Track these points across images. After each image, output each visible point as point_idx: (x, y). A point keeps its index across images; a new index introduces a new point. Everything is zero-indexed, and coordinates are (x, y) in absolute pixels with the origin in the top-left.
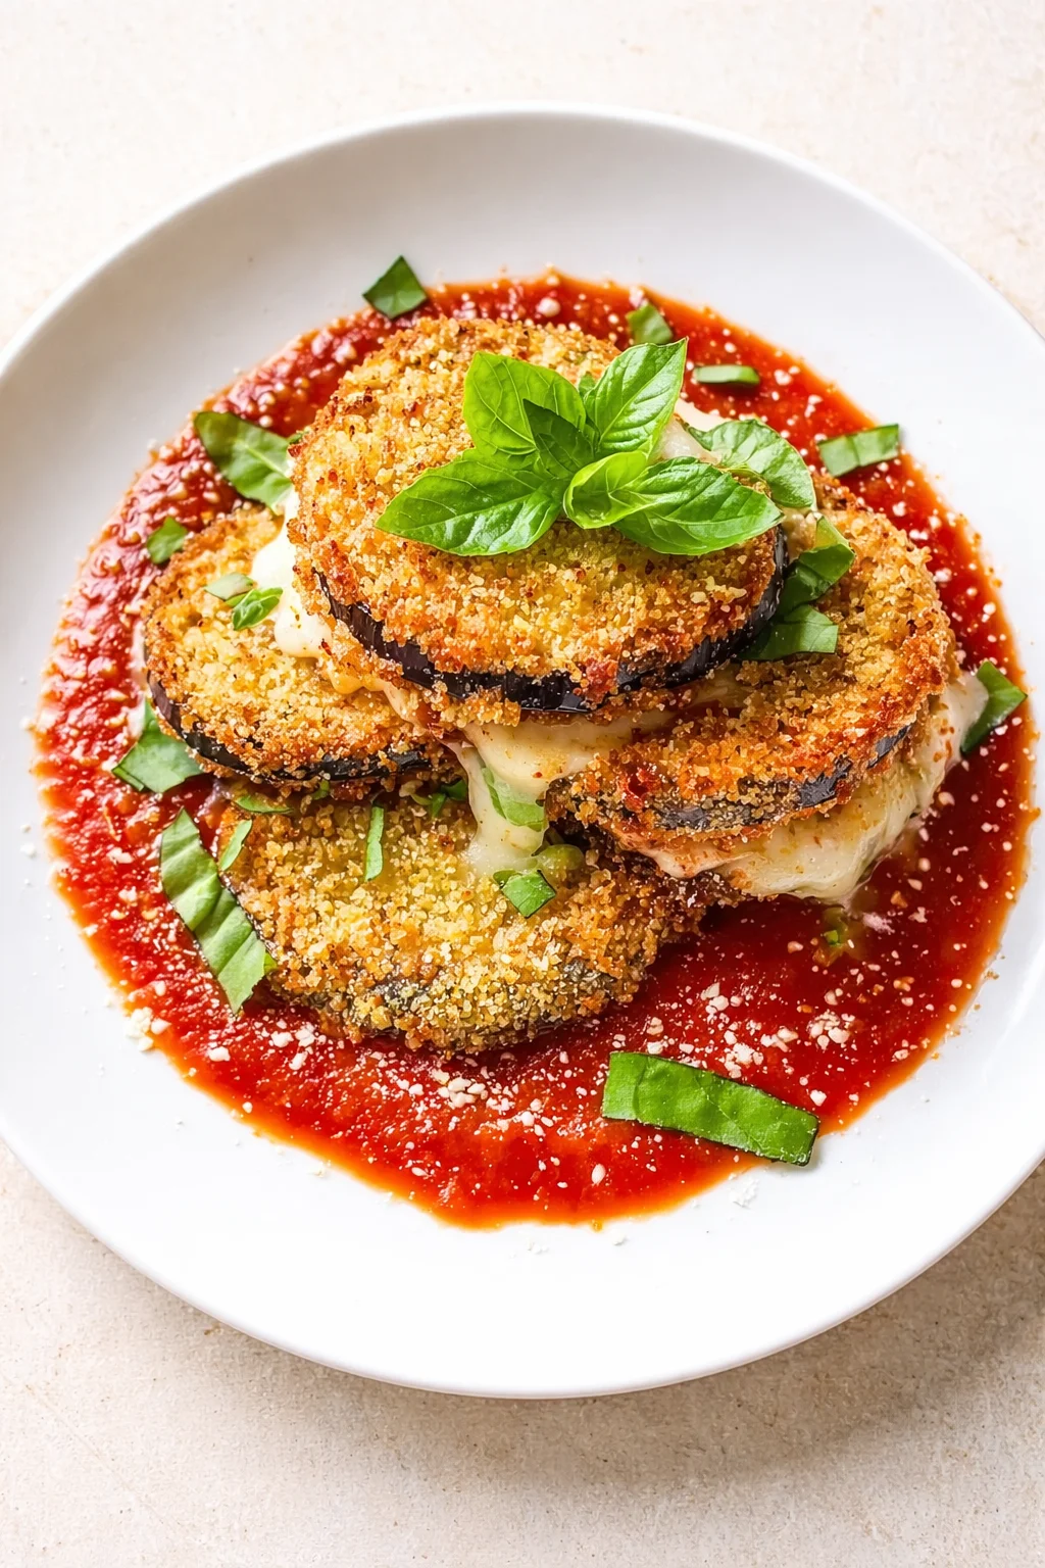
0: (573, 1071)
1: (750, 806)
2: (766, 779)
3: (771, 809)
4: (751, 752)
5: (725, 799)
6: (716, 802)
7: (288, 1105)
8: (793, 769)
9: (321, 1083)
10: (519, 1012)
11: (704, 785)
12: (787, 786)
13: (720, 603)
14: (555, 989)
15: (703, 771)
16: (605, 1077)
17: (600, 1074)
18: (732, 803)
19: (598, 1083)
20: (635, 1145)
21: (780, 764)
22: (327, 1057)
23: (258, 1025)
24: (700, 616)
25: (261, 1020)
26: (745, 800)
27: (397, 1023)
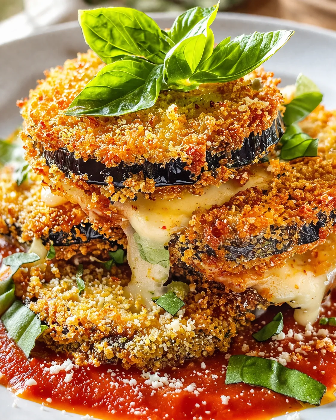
0: (209, 370)
1: (276, 242)
2: (284, 224)
3: (287, 243)
4: (276, 210)
5: (263, 238)
6: (258, 240)
7: (69, 397)
8: (298, 218)
9: (83, 386)
10: (177, 352)
11: (253, 228)
12: (296, 229)
13: (256, 109)
14: (193, 342)
15: (252, 220)
16: (226, 370)
17: (223, 369)
18: (268, 240)
19: (223, 373)
20: (242, 394)
21: (291, 216)
22: (82, 374)
23: (42, 366)
24: (246, 118)
25: (43, 363)
26: (274, 237)
27: (118, 355)
